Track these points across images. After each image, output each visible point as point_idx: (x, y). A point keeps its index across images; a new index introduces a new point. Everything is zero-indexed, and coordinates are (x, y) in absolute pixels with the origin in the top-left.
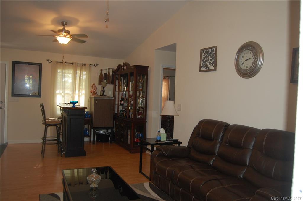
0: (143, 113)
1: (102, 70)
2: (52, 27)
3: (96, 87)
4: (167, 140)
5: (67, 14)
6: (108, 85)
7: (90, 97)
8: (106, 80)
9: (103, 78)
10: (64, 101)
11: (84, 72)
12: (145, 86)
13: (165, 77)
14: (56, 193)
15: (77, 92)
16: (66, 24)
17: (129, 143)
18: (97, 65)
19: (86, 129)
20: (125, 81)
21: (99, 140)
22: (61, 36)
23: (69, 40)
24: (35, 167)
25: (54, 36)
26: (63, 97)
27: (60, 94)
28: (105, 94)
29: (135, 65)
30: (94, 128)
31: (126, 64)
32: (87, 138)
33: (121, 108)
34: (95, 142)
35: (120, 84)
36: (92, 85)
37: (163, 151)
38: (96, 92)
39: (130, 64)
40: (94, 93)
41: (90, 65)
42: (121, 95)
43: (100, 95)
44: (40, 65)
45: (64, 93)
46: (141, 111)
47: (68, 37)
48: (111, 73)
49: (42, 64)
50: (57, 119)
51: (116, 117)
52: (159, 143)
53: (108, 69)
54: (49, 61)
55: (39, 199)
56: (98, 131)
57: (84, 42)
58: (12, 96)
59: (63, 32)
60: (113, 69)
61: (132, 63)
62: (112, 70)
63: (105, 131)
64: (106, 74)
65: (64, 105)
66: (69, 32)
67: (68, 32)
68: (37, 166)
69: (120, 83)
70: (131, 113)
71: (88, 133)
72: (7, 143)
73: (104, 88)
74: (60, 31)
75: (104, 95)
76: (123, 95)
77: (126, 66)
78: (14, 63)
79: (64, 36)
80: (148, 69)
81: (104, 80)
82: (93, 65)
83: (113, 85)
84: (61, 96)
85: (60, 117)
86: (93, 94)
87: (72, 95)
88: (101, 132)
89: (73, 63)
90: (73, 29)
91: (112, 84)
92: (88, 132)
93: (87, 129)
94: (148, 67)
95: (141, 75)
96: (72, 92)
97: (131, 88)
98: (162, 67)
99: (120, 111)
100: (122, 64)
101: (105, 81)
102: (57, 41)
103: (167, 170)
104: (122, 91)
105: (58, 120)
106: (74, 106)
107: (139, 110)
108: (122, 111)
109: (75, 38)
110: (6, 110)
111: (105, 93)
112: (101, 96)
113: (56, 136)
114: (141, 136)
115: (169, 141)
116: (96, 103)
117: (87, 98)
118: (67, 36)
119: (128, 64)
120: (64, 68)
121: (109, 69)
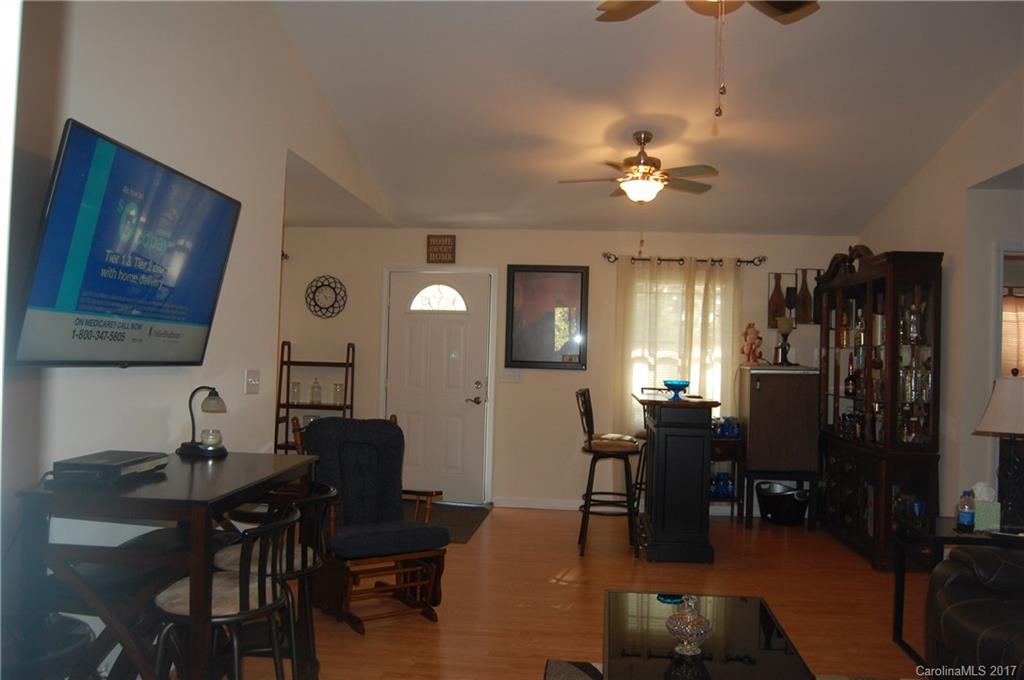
0: (926, 424)
1: (778, 277)
2: (607, 153)
3: (760, 336)
4: (1005, 527)
5: (652, 108)
6: (801, 327)
7: (741, 370)
8: (793, 311)
9: (785, 304)
10: (655, 383)
11: (718, 289)
12: (930, 325)
13: (1014, 290)
14: (594, 665)
15: (696, 351)
16: (648, 139)
17: (871, 532)
18: (762, 260)
19: (727, 474)
20: (860, 311)
21: (769, 515)
22: (633, 179)
23: (660, 186)
24: (554, 581)
25: (613, 180)
26: (653, 368)
27: (642, 359)
28: (791, 358)
29: (889, 250)
30: (753, 475)
31: (860, 252)
32: (730, 508)
33: (846, 406)
34: (756, 523)
35: (845, 322)
36: (744, 330)
37: (975, 565)
38: (758, 350)
39: (872, 249)
40: (753, 354)
41: (739, 261)
42: (848, 361)
43: (771, 362)
44: (584, 272)
45: (655, 357)
46: (918, 417)
47: (656, 180)
48: (812, 285)
49: (588, 268)
50: (628, 438)
51: (828, 439)
52: (966, 535)
53: (800, 273)
54: (609, 258)
55: (543, 672)
56: (767, 486)
57: (707, 188)
58: (506, 367)
59: (638, 164)
60: (819, 271)
61: (881, 245)
62: (815, 274)
63: (793, 484)
64: (796, 289)
65: (654, 394)
66: (659, 161)
67: (654, 163)
68: (559, 577)
69: (845, 318)
70: (879, 427)
71: (733, 492)
72: (492, 504)
73: (785, 337)
74: (631, 162)
75: (785, 362)
76: (855, 362)
77: (859, 256)
78: (513, 270)
79: (643, 178)
80: (943, 264)
81: (787, 310)
82: (748, 262)
83: (818, 326)
84: (647, 366)
85: (642, 433)
86: (749, 360)
87: (680, 364)
88: (778, 488)
89: (682, 260)
90: (668, 153)
91: (816, 322)
92: (733, 484)
93: (727, 477)
94: (939, 256)
95: (917, 288)
96: (680, 353)
97: (882, 334)
98: (999, 251)
99: (844, 419)
100: (848, 253)
101: (791, 314)
102: (622, 193)
103: (979, 639)
104: (852, 345)
105: (631, 441)
106: (676, 395)
107: (909, 414)
108: (850, 416)
109: (676, 179)
110: (489, 406)
111: (788, 356)
112: (776, 364)
113: (625, 492)
114: (917, 510)
115: (1010, 531)
116: (758, 387)
117: (730, 372)
118: (651, 174)
119: (866, 250)
120: (655, 278)
121: (804, 272)
